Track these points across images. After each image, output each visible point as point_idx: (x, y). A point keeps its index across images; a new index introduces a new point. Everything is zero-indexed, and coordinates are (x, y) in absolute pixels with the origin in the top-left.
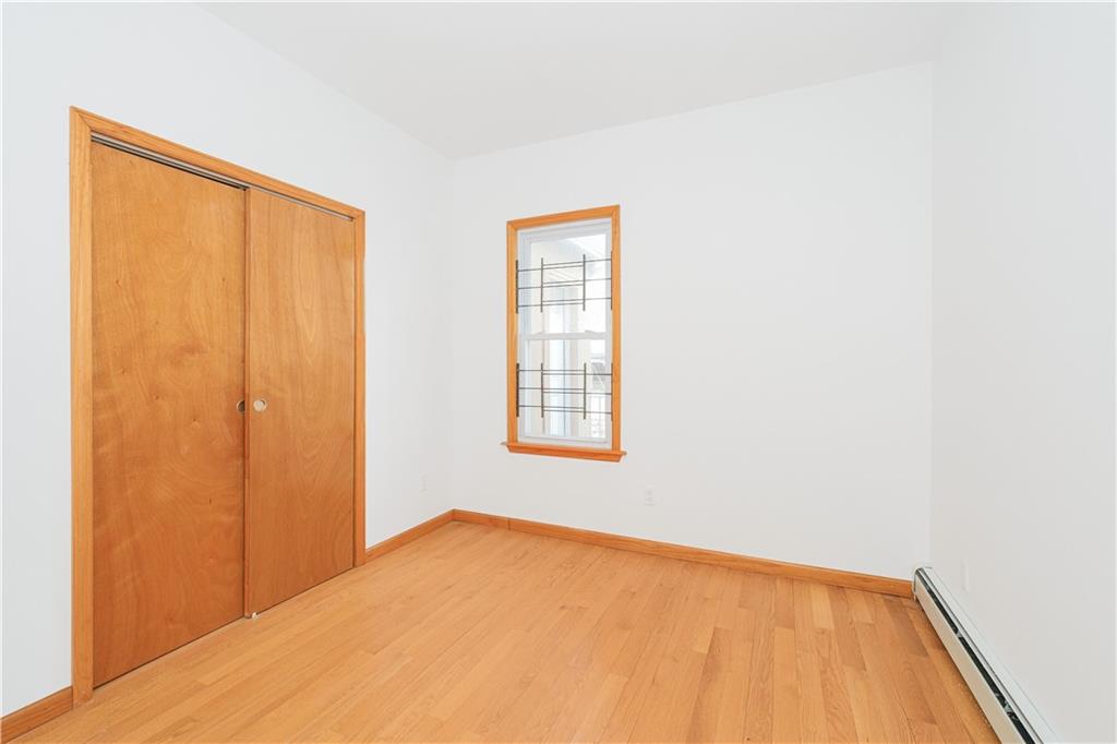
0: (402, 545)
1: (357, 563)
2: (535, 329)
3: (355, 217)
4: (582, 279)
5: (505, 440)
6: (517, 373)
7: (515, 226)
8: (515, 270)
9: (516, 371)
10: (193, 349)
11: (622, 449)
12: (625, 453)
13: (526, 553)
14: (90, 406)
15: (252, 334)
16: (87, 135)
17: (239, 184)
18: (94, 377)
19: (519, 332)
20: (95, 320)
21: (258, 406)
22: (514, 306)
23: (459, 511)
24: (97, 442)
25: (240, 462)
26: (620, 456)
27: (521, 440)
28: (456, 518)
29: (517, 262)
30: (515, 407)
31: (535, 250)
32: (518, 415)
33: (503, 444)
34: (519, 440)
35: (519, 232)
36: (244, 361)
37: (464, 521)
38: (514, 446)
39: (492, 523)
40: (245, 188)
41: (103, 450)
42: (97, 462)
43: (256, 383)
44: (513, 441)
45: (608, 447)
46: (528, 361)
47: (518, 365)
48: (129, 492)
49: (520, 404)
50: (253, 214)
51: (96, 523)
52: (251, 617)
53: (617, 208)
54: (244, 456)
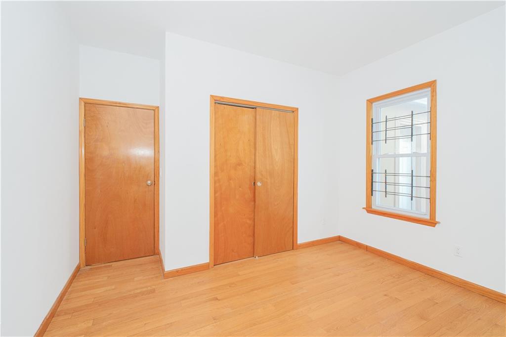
0: (314, 246)
1: (294, 248)
2: (382, 152)
3: (294, 111)
4: (411, 124)
5: (365, 207)
6: (372, 174)
7: (371, 102)
8: (371, 123)
9: (371, 174)
10: (240, 164)
11: (437, 220)
12: (439, 223)
13: (373, 264)
14: (214, 182)
15: (257, 158)
16: (214, 101)
17: (253, 107)
18: (215, 174)
19: (373, 154)
20: (215, 157)
21: (259, 184)
22: (370, 140)
23: (342, 237)
24: (215, 193)
25: (253, 203)
26: (436, 224)
27: (374, 207)
28: (340, 240)
29: (372, 119)
30: (371, 191)
31: (383, 111)
32: (372, 195)
33: (364, 208)
34: (373, 207)
35: (373, 104)
36: (255, 168)
37: (344, 242)
38: (369, 210)
39: (358, 246)
40: (256, 108)
41: (216, 195)
42: (215, 199)
43: (258, 176)
44: (369, 208)
45: (428, 217)
46: (378, 168)
47: (372, 170)
48: (223, 208)
49: (374, 189)
50: (258, 117)
51: (215, 216)
52: (255, 257)
53: (435, 81)
54: (255, 201)
